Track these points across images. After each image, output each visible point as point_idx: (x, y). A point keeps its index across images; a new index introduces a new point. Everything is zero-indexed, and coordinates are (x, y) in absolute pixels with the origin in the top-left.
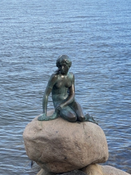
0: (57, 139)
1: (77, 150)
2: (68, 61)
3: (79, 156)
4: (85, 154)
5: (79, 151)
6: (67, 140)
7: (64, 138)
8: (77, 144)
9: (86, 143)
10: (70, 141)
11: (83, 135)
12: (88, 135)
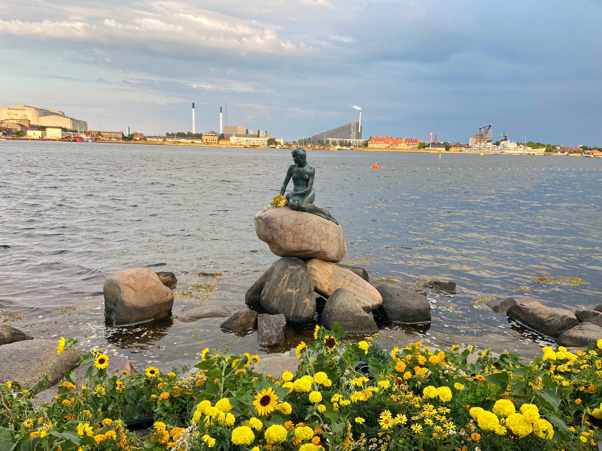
0: (266, 219)
1: (281, 232)
2: (299, 152)
3: (282, 238)
4: (290, 238)
5: (283, 233)
6: (274, 220)
7: (272, 219)
8: (281, 226)
9: (293, 228)
10: (276, 222)
11: (291, 221)
12: (299, 222)
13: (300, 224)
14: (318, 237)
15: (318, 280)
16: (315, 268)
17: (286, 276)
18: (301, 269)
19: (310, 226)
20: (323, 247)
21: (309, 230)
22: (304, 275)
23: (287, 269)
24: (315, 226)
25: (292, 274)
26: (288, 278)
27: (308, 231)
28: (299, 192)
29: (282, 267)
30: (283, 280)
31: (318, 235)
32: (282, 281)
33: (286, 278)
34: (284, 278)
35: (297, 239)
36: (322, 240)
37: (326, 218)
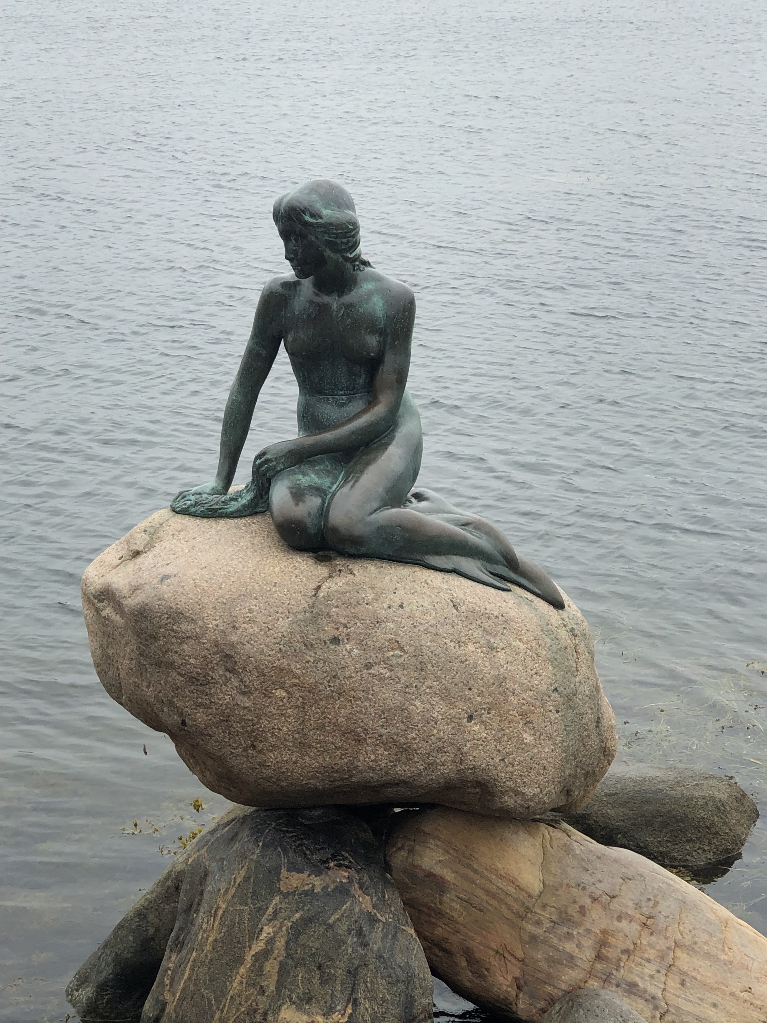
2: (312, 216)
4: (279, 726)
8: (230, 661)
9: (296, 667)
10: (197, 638)
11: (283, 625)
12: (330, 631)
13: (336, 640)
14: (441, 706)
15: (454, 939)
16: (438, 870)
17: (268, 930)
18: (355, 890)
19: (397, 645)
21: (391, 668)
22: (373, 920)
23: (273, 890)
24: (426, 641)
25: (307, 921)
26: (280, 943)
27: (381, 679)
28: (328, 436)
29: (247, 879)
30: (256, 957)
31: (444, 695)
32: (249, 959)
33: (271, 941)
34: (258, 947)
35: (322, 727)
36: (470, 718)
37: (490, 580)
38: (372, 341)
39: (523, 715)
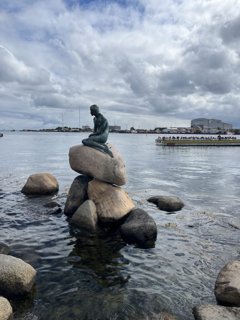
14: (87, 163)
16: (90, 184)
19: (84, 155)
20: (90, 170)
21: (82, 157)
31: (88, 162)
36: (90, 165)
37: (104, 152)
38: (100, 124)
39: (97, 167)
